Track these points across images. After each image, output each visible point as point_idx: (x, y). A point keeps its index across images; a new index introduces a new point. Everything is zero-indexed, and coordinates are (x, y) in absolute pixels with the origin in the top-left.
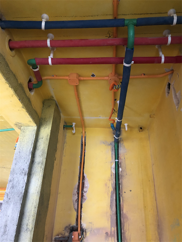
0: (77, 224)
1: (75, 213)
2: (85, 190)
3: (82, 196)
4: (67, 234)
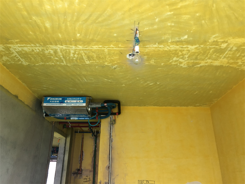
0: (80, 168)
1: (80, 165)
2: (83, 156)
3: (82, 158)
4: (77, 171)
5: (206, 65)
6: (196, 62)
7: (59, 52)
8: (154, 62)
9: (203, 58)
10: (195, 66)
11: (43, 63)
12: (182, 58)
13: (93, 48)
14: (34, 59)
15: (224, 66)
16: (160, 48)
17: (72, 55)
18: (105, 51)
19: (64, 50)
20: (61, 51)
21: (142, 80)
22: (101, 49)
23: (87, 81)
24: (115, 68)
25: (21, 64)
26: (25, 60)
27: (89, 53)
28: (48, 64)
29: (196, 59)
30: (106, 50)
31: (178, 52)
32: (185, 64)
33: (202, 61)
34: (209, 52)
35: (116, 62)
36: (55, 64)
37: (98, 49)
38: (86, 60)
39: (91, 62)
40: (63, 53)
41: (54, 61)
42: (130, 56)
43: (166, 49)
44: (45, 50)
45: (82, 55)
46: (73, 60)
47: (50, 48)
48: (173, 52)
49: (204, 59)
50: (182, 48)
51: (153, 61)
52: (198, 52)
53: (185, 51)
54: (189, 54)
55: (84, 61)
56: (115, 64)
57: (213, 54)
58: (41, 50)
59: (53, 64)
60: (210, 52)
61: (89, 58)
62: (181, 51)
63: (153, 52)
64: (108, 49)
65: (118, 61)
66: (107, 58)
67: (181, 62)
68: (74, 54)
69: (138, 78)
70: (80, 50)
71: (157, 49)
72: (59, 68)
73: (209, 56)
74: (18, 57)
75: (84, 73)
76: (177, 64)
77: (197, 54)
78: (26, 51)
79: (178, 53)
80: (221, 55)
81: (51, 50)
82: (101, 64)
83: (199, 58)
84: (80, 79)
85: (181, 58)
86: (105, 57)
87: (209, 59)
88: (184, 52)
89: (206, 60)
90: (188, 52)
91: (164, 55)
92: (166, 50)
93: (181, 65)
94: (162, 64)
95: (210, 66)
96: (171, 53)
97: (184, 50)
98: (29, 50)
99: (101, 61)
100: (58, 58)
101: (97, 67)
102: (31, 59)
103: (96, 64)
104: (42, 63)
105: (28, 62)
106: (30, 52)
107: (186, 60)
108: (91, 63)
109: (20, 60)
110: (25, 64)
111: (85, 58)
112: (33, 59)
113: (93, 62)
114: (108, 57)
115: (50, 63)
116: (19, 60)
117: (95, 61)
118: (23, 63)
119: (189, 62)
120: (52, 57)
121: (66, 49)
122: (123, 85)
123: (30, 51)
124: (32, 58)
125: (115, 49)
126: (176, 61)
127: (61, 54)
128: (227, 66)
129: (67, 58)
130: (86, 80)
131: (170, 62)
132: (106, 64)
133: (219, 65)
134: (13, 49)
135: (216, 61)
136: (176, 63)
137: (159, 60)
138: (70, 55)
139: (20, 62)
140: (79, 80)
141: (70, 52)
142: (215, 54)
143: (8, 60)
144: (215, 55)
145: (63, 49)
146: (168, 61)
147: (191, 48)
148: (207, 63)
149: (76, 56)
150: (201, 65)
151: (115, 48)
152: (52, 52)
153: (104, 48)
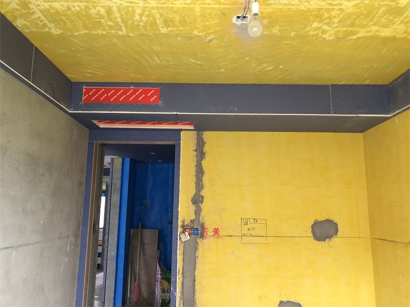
5: (366, 36)
6: (351, 31)
7: (116, 11)
8: (279, 31)
9: (365, 23)
10: (348, 38)
11: (87, 32)
12: (328, 24)
14: (71, 24)
15: (398, 37)
16: (293, 5)
17: (137, 17)
18: (195, 9)
19: (124, 9)
20: (119, 10)
21: (254, 62)
23: (161, 62)
24: (210, 41)
25: (49, 33)
26: (56, 25)
27: (167, 13)
28: (95, 32)
29: (352, 25)
31: (323, 13)
32: (331, 34)
33: (362, 29)
34: (377, 13)
35: (212, 30)
36: (107, 32)
37: (184, 7)
38: (161, 25)
39: (169, 29)
40: (122, 13)
41: (107, 28)
42: (239, 19)
43: (302, 7)
44: (91, 7)
45: (154, 18)
46: (138, 26)
47: (99, 4)
48: (314, 13)
49: (366, 25)
50: (331, 5)
51: (278, 28)
52: (358, 12)
53: (335, 11)
54: (341, 16)
55: (158, 29)
56: (211, 33)
57: (382, 17)
58: (83, 7)
59: (104, 32)
60: (379, 13)
61: (167, 23)
62: (328, 11)
63: (279, 13)
64: (201, 6)
65: (217, 29)
66: (197, 23)
67: (324, 30)
68: (141, 15)
69: (247, 58)
70: (152, 8)
71: (287, 7)
72: (115, 40)
73: (375, 20)
74: (43, 20)
75: (157, 48)
76: (318, 34)
77: (355, 17)
78: (57, 9)
79: (322, 15)
80: (395, 18)
81: (101, 9)
82: (186, 33)
83: (357, 24)
84: (149, 59)
85: (325, 24)
86: (195, 21)
87: (375, 25)
88: (333, 13)
89: (369, 27)
90: (339, 12)
91: (297, 18)
92: (302, 10)
93: (324, 36)
94: (292, 34)
95: (374, 38)
96: (310, 14)
97: (333, 9)
98: (62, 7)
99: (186, 28)
100: (113, 22)
101: (179, 38)
102: (65, 23)
103: (177, 34)
104: (84, 31)
105: (59, 29)
106: (65, 11)
107: (334, 26)
108: (170, 31)
109: (47, 26)
110: (56, 33)
111: (159, 22)
112: (69, 24)
113: (173, 31)
114: (199, 20)
115: (98, 31)
116: (45, 26)
117: (176, 29)
118: (51, 31)
119: (338, 31)
120: (103, 21)
121: (128, 7)
122: (221, 69)
123: (64, 9)
124: (67, 21)
125: (214, 6)
126: (316, 29)
127: (118, 15)
128: (403, 38)
129: (128, 22)
130: (158, 62)
131: (306, 30)
132: (196, 33)
133: (390, 36)
134: (35, 5)
135: (385, 29)
136: (317, 32)
137: (288, 27)
138: (134, 17)
139: (46, 30)
140: (147, 61)
141: (134, 12)
142: (385, 16)
143: (25, 25)
144: (386, 19)
145: (121, 7)
146: (304, 29)
147: (346, 6)
148: (369, 32)
149: (144, 18)
150: (358, 35)
151: (214, 4)
152: (103, 11)
153: (195, 4)
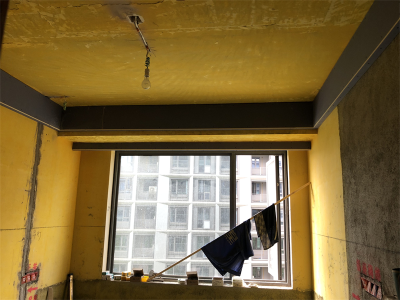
13: (199, 29)
22: (188, 28)
30: (179, 27)
